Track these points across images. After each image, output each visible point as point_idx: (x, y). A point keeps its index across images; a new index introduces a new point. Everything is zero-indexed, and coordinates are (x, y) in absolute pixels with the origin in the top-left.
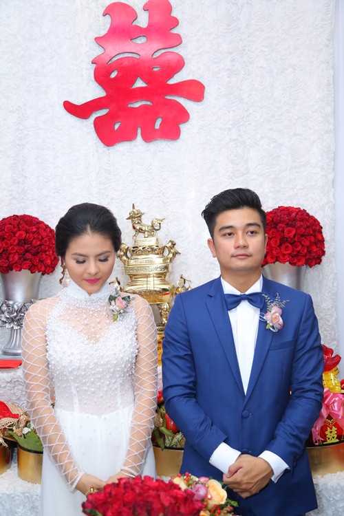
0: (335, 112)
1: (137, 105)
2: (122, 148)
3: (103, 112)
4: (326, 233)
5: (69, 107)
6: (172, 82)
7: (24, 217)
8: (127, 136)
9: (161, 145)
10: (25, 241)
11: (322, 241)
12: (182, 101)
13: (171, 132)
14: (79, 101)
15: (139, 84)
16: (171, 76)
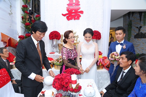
0: (103, 16)
1: (73, 14)
2: (71, 21)
3: (68, 15)
4: (101, 35)
5: (63, 15)
6: (78, 11)
7: (55, 31)
8: (71, 19)
9: (76, 21)
10: (56, 35)
11: (101, 36)
12: (80, 14)
13: (78, 18)
14: (64, 14)
15: (73, 11)
16: (78, 10)
